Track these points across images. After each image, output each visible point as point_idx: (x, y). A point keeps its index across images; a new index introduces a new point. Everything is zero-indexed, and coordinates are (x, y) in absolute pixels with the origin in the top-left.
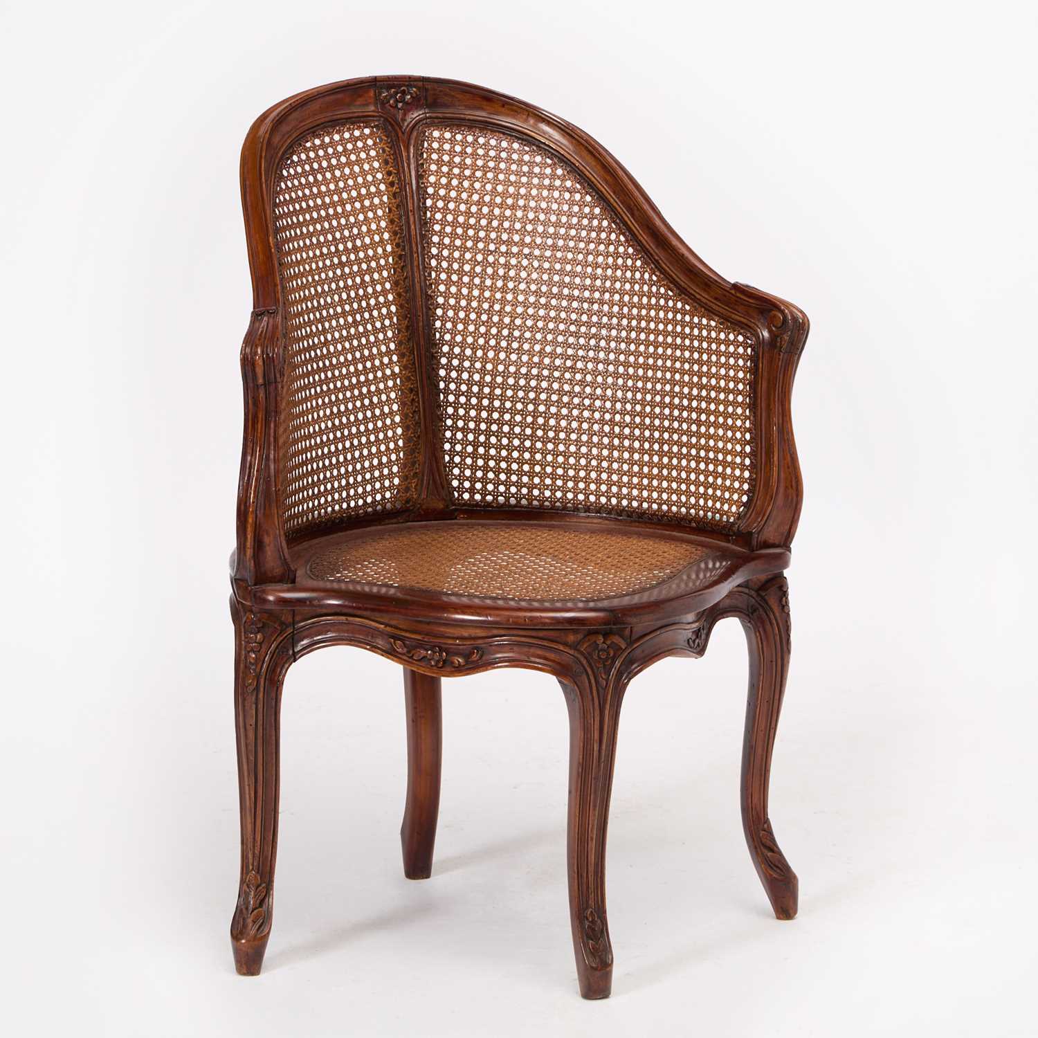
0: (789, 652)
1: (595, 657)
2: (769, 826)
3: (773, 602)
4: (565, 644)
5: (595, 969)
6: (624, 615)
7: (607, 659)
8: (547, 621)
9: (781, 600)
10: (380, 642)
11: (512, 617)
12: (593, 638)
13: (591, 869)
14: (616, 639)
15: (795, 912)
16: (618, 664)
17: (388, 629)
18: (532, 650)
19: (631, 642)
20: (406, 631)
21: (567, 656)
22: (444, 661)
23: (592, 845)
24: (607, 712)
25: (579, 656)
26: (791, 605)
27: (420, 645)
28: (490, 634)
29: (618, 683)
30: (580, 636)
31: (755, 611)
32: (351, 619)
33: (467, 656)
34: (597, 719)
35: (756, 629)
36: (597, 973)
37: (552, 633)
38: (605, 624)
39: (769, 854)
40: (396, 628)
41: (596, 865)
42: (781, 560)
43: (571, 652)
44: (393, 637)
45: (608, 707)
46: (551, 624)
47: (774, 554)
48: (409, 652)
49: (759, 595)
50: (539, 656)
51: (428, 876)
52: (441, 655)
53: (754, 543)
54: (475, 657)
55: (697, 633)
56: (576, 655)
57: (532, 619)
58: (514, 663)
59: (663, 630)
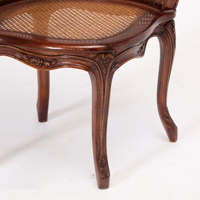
0: (175, 48)
1: (101, 63)
2: (167, 110)
3: (169, 30)
4: (89, 58)
5: (103, 179)
6: (112, 46)
7: (106, 64)
8: (81, 50)
9: (172, 29)
10: (18, 56)
11: (67, 48)
12: (100, 55)
13: (101, 141)
14: (109, 55)
15: (177, 139)
16: (110, 65)
17: (20, 50)
18: (76, 61)
19: (116, 56)
20: (27, 51)
21: (90, 63)
22: (42, 64)
23: (101, 133)
24: (106, 84)
25: (95, 63)
26: (176, 30)
27: (33, 57)
28: (59, 54)
29: (111, 71)
30: (95, 55)
31: (162, 34)
32: (6, 46)
33: (50, 63)
34: (102, 86)
35: (163, 40)
36: (104, 180)
37: (84, 54)
38: (105, 50)
39: (167, 120)
40: (23, 50)
41: (103, 139)
42: (173, 15)
43: (92, 61)
44: (22, 53)
45: (106, 81)
46: (83, 51)
47: (170, 12)
48: (28, 59)
49: (164, 28)
50: (79, 63)
51: (46, 121)
52: (40, 62)
53: (162, 8)
54: (53, 63)
55: (141, 48)
56: (94, 62)
57: (75, 49)
58: (70, 66)
59: (128, 50)
